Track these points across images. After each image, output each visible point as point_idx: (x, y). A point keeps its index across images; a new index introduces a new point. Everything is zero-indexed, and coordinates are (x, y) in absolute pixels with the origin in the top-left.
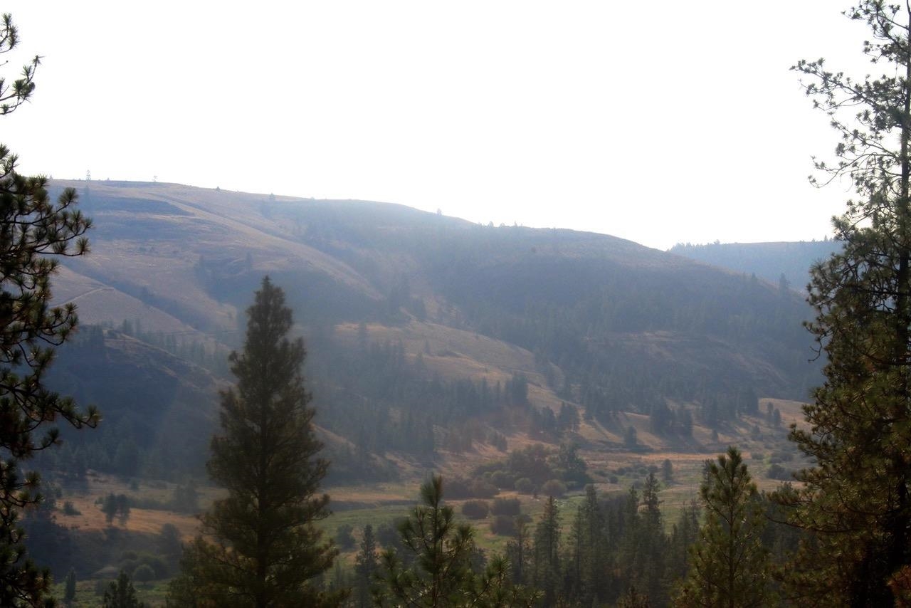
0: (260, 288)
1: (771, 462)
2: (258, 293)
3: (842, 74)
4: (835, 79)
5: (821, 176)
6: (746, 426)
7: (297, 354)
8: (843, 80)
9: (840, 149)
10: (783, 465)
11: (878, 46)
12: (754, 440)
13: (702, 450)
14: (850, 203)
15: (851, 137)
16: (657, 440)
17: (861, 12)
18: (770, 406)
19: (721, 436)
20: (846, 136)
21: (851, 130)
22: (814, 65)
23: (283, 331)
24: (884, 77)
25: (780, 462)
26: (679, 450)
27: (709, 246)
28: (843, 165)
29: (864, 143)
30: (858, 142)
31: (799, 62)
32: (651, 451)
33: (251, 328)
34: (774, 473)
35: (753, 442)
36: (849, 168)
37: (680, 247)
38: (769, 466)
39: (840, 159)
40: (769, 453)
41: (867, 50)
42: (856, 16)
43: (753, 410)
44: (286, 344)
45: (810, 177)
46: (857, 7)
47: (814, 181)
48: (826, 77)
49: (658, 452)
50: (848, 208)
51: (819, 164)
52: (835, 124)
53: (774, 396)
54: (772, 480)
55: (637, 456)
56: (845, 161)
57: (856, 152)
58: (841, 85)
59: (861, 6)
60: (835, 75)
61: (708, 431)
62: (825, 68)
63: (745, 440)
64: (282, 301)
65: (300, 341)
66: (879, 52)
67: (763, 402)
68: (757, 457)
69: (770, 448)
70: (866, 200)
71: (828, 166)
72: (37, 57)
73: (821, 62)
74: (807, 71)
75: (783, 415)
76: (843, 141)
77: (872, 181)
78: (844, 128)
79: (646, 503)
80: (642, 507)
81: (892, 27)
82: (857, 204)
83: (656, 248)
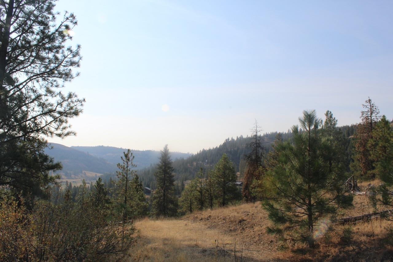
6: (80, 175)
16: (65, 177)
18: (84, 172)
19: (76, 177)
26: (69, 179)
27: (77, 146)
32: (64, 179)
37: (72, 147)
43: (82, 173)
49: (65, 179)
53: (85, 170)
61: (74, 176)
67: (83, 171)
75: (86, 173)
83: (73, 146)
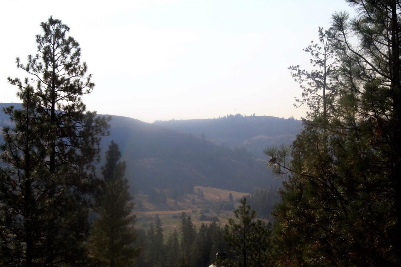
0: (110, 144)
1: (200, 213)
2: (109, 146)
3: (305, 70)
4: (302, 72)
5: (298, 104)
6: (189, 198)
7: (123, 166)
8: (305, 72)
9: (303, 95)
10: (206, 214)
11: (315, 60)
12: (192, 204)
13: (171, 209)
14: (307, 113)
15: (306, 91)
17: (309, 49)
18: (199, 189)
19: (178, 203)
20: (305, 90)
21: (307, 89)
22: (295, 67)
23: (118, 159)
24: (316, 71)
25: (204, 213)
28: (304, 100)
29: (311, 93)
30: (309, 92)
31: (290, 66)
32: (149, 210)
33: (107, 158)
34: (203, 218)
35: (192, 205)
36: (306, 101)
38: (200, 215)
39: (304, 98)
40: (199, 209)
41: (311, 62)
42: (307, 51)
43: (192, 191)
44: (120, 163)
45: (294, 104)
46: (307, 47)
47: (295, 105)
48: (299, 71)
49: (152, 211)
50: (307, 115)
51: (297, 99)
52: (301, 86)
53: (200, 185)
54: (201, 221)
55: (144, 213)
56: (305, 99)
57: (308, 96)
58: (304, 74)
59: (309, 47)
60: (302, 70)
61: (173, 201)
62: (300, 68)
63: (189, 205)
64: (117, 149)
65: (124, 162)
66: (315, 62)
67: (196, 188)
68: (194, 212)
69: (200, 208)
70: (313, 112)
71: (300, 101)
72: (90, 75)
73: (298, 66)
74: (293, 69)
75: (205, 193)
76: (304, 92)
77: (315, 105)
78: (305, 88)
79: (157, 231)
80: (156, 233)
81: (319, 54)
82: (310, 113)
